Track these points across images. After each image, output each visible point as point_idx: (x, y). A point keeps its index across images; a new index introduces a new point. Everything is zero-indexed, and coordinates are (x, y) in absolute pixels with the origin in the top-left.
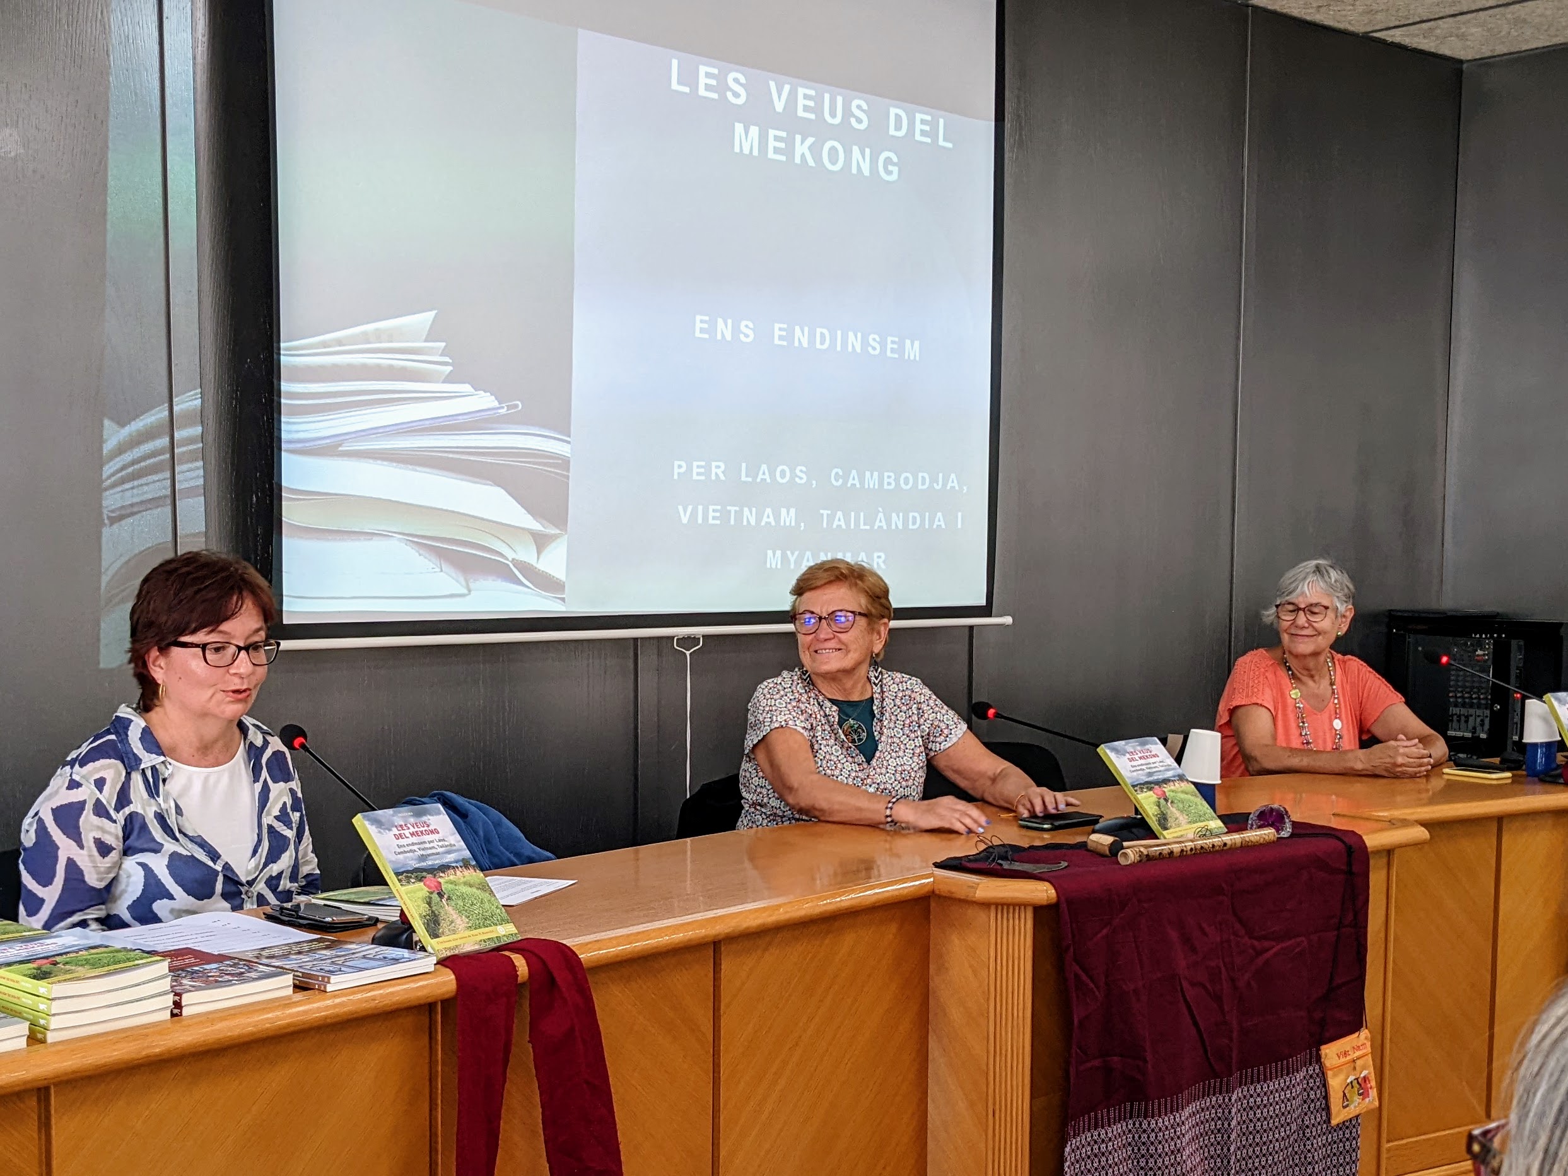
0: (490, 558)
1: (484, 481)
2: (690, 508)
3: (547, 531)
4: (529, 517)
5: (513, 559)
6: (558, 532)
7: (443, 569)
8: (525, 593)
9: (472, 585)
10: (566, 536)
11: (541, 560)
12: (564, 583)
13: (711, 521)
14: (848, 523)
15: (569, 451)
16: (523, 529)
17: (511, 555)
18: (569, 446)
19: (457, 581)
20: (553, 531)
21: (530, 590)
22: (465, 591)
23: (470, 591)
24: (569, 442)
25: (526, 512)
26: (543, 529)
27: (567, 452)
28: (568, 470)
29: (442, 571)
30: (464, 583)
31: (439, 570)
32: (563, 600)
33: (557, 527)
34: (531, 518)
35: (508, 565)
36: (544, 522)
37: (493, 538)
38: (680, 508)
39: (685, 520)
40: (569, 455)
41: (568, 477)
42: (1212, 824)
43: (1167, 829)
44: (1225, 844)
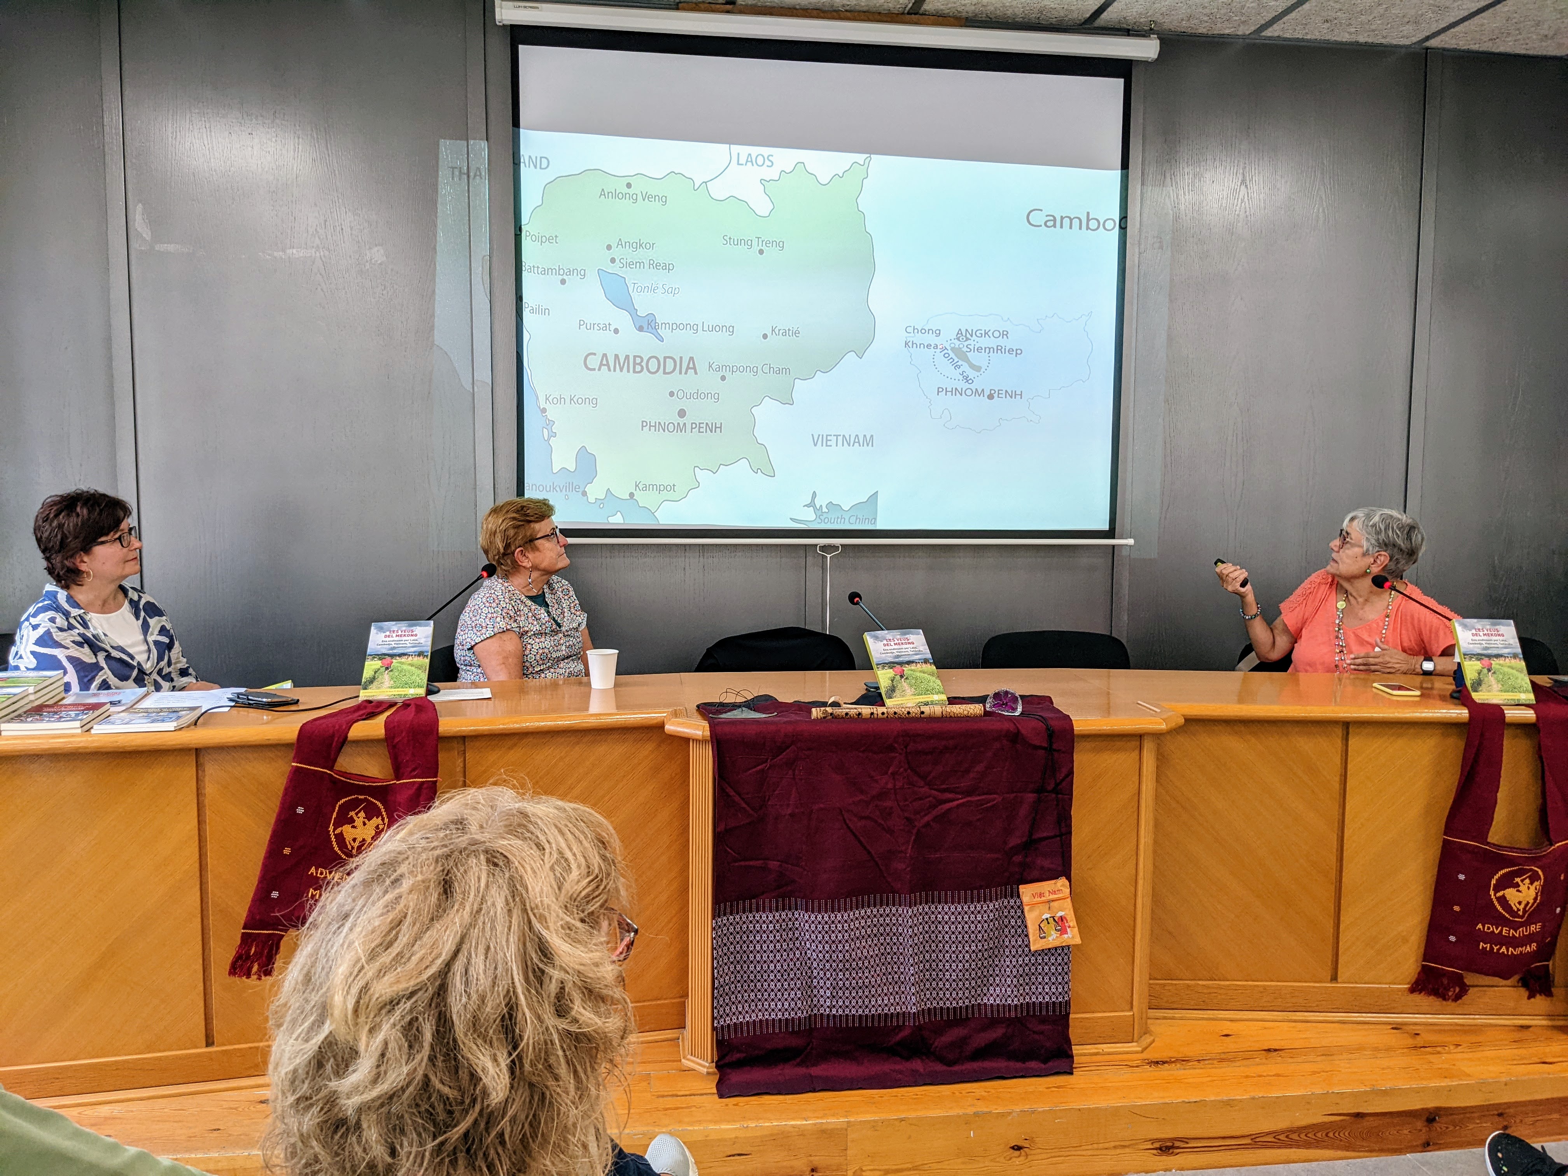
42: (936, 697)
43: (891, 698)
44: (923, 713)
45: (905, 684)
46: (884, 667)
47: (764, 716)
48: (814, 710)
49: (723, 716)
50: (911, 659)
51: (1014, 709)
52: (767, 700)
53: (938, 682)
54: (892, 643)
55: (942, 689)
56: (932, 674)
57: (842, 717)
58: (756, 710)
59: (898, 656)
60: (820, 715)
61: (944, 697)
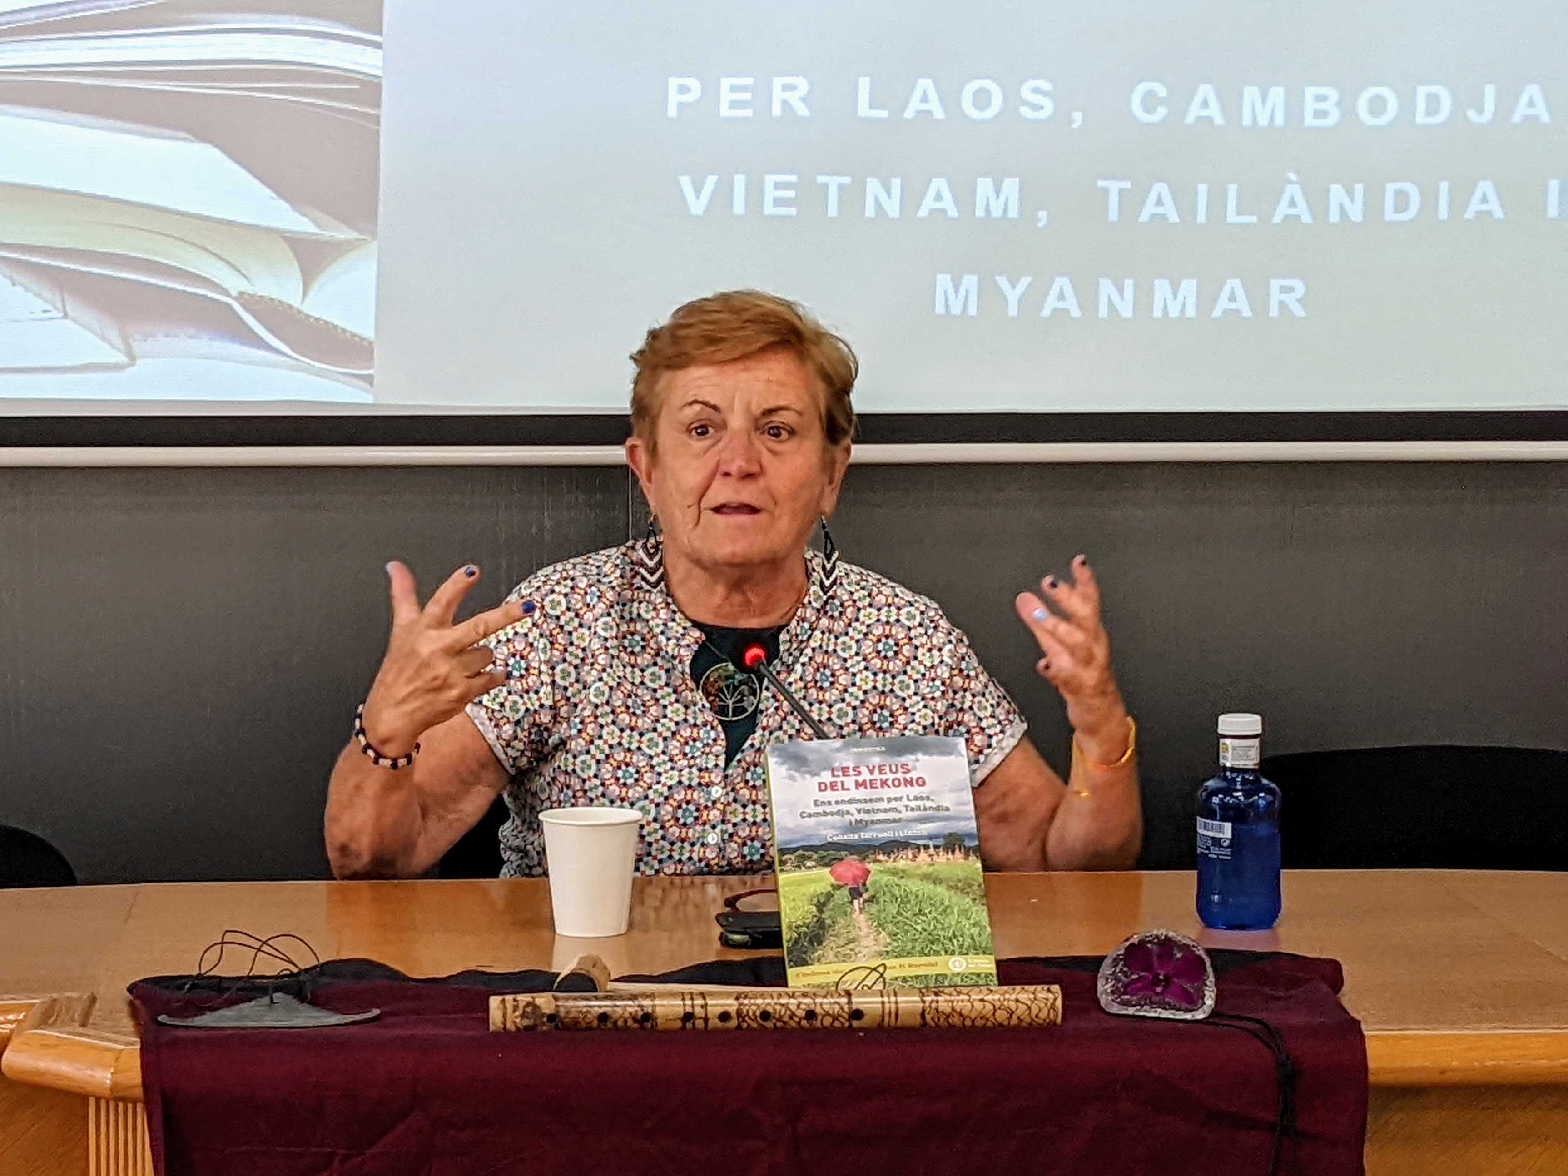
0: (185, 292)
1: (167, 132)
2: (711, 181)
3: (327, 234)
4: (283, 204)
5: (242, 293)
6: (352, 235)
7: (69, 312)
8: (275, 366)
9: (138, 347)
10: (374, 245)
11: (311, 294)
12: (371, 343)
13: (769, 209)
14: (1186, 208)
15: (380, 64)
16: (269, 230)
17: (234, 284)
18: (379, 53)
19: (103, 338)
20: (343, 234)
21: (283, 359)
22: (122, 359)
23: (132, 358)
24: (378, 45)
25: (273, 194)
26: (316, 230)
27: (378, 68)
28: (378, 105)
29: (66, 316)
30: (117, 341)
31: (61, 315)
32: (369, 379)
33: (349, 222)
34: (287, 206)
35: (229, 306)
36: (317, 214)
37: (192, 249)
38: (685, 182)
39: (697, 206)
40: (380, 73)
41: (377, 120)
42: (957, 965)
43: (804, 963)
44: (857, 1014)
45: (861, 919)
46: (803, 858)
47: (335, 1019)
48: (494, 1001)
49: (207, 1020)
50: (902, 833)
51: (1193, 1001)
52: (358, 976)
53: (981, 914)
54: (850, 782)
55: (984, 940)
56: (962, 887)
57: (589, 1028)
58: (316, 1002)
59: (860, 826)
60: (515, 1020)
61: (987, 964)
